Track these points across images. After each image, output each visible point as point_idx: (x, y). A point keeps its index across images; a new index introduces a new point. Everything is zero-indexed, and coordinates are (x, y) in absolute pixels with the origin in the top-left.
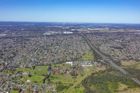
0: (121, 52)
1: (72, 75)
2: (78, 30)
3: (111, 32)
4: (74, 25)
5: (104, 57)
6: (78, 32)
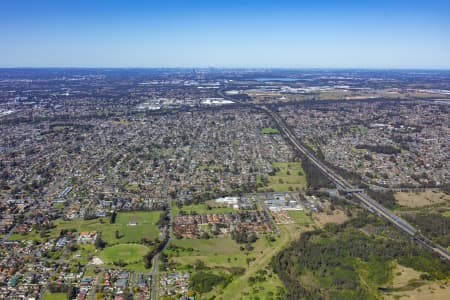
0: (395, 162)
1: (238, 241)
2: (250, 93)
3: (358, 98)
4: (236, 78)
5: (340, 180)
6: (249, 98)
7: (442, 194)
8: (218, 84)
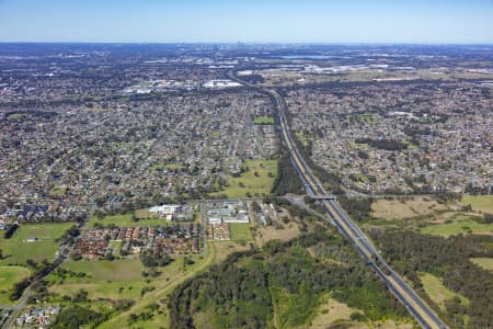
0: (394, 160)
2: (266, 73)
4: (259, 55)
7: (434, 202)
8: (236, 62)
